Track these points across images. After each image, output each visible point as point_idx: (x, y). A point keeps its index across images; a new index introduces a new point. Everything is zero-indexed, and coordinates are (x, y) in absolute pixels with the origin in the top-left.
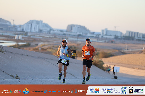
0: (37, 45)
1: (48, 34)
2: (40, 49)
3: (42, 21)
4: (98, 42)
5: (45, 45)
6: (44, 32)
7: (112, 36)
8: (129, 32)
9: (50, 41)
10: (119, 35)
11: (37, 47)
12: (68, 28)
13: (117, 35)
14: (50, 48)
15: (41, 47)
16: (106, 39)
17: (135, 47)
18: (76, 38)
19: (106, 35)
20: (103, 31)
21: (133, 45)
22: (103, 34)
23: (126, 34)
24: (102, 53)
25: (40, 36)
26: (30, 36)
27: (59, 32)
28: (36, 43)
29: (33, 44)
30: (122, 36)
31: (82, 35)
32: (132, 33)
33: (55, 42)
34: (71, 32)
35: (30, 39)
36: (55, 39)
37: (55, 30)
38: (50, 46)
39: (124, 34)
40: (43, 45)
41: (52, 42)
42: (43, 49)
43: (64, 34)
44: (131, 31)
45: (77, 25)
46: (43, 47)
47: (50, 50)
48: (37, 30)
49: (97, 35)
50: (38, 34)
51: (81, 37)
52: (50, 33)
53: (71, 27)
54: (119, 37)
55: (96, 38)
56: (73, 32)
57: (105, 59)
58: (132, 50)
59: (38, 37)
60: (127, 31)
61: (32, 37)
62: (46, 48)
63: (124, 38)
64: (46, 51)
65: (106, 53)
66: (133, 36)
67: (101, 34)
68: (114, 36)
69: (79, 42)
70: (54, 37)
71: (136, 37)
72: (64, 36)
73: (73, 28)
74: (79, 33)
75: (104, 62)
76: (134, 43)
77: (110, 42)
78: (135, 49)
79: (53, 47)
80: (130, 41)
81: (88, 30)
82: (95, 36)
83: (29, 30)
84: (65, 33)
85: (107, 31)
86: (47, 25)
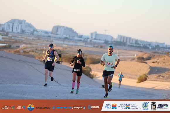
0: (19, 47)
1: (31, 36)
2: (21, 51)
3: (25, 21)
4: (85, 46)
5: (27, 48)
6: (26, 33)
7: (101, 40)
8: (121, 37)
9: (32, 43)
10: (109, 39)
11: (18, 49)
12: (53, 29)
13: (107, 40)
14: (33, 51)
15: (22, 50)
16: (95, 43)
17: (127, 53)
18: (62, 41)
19: (95, 39)
20: (92, 34)
21: (124, 51)
22: (92, 37)
23: (117, 39)
24: (90, 59)
25: (22, 38)
26: (11, 37)
27: (44, 33)
28: (18, 44)
29: (13, 45)
30: (113, 41)
31: (69, 38)
32: (124, 38)
33: (39, 44)
34: (57, 34)
35: (11, 40)
36: (38, 40)
37: (39, 31)
38: (33, 48)
39: (115, 39)
40: (25, 47)
41: (36, 44)
42: (25, 52)
43: (49, 36)
44: (123, 36)
45: (64, 27)
46: (25, 50)
47: (33, 53)
48: (19, 31)
49: (85, 39)
50: (20, 35)
51: (68, 40)
52: (33, 35)
53: (57, 28)
54: (109, 42)
55: (84, 41)
56: (59, 35)
57: (93, 65)
58: (124, 57)
59: (20, 38)
60: (118, 36)
61: (13, 38)
62: (28, 51)
63: (115, 43)
64: (28, 54)
65: (95, 59)
66: (125, 41)
67: (90, 37)
68: (104, 40)
69: (65, 46)
70: (37, 39)
71: (128, 43)
72: (48, 38)
73: (59, 29)
74: (65, 36)
75: (92, 69)
76: (126, 50)
77: (99, 47)
78: (127, 56)
79: (36, 49)
80: (121, 47)
81: (76, 33)
82: (82, 39)
83: (11, 30)
84: (50, 34)
85: (97, 35)
86: (30, 26)
